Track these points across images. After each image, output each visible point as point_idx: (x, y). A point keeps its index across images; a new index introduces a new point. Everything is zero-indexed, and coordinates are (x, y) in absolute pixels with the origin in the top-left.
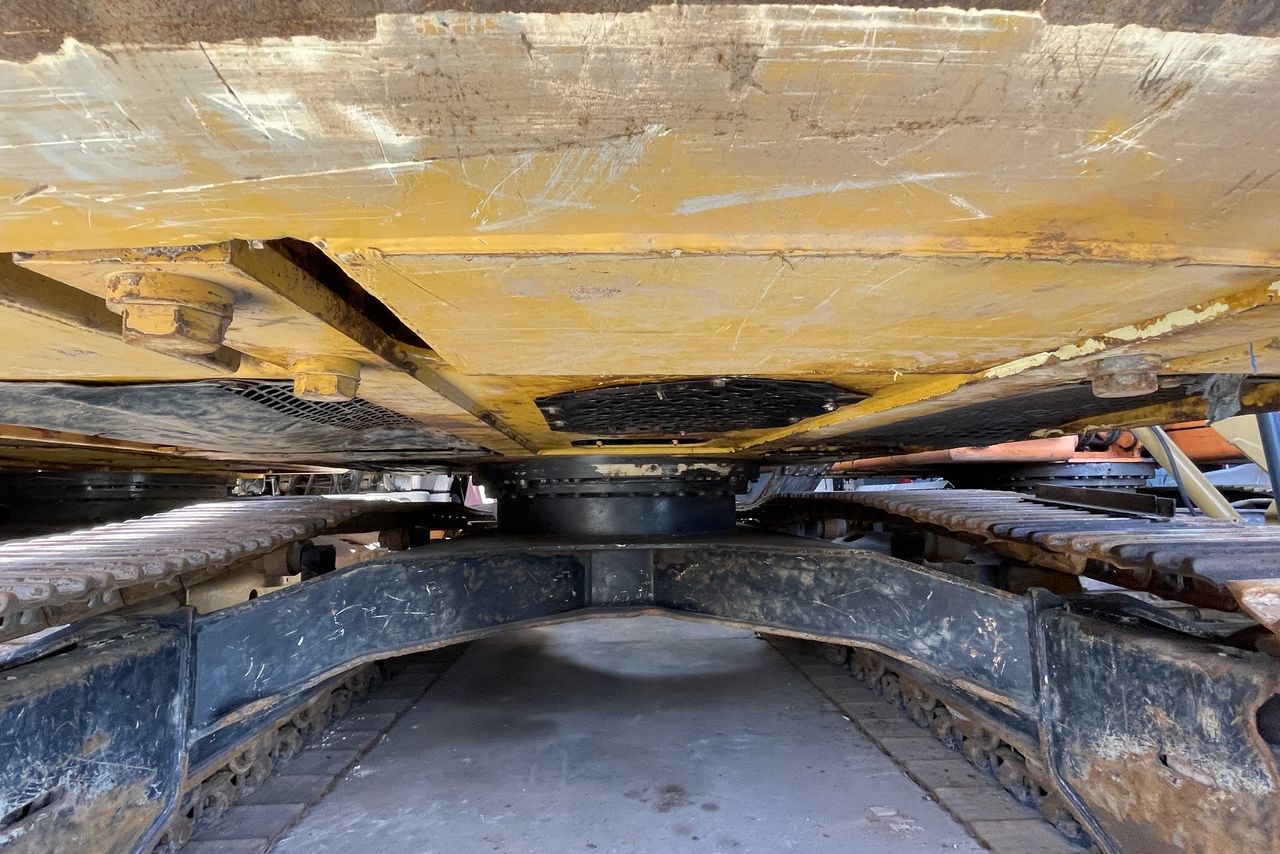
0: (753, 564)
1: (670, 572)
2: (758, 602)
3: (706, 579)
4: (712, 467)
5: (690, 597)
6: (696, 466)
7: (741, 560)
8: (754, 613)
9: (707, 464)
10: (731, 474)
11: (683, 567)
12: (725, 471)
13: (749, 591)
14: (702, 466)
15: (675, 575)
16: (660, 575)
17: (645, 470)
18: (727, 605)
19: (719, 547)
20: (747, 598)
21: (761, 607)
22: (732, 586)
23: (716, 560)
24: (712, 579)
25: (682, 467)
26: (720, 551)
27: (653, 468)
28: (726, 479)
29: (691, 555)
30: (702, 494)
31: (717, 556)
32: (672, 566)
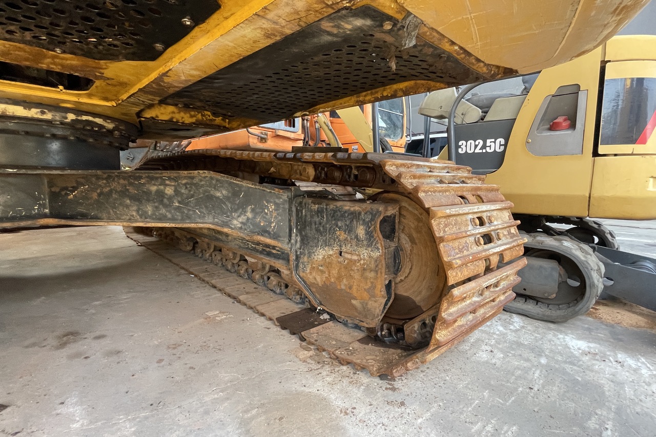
0: (131, 184)
1: (63, 193)
2: (135, 208)
3: (95, 196)
4: (99, 121)
5: (81, 209)
6: (84, 118)
7: (122, 181)
8: (133, 216)
9: (94, 117)
10: (114, 129)
11: (75, 189)
12: (110, 126)
13: (128, 201)
14: (90, 118)
15: (68, 195)
16: (54, 196)
17: (34, 113)
18: (111, 211)
19: (104, 173)
20: (127, 207)
21: (138, 211)
22: (116, 199)
23: (101, 183)
24: (99, 195)
25: (71, 117)
26: (105, 176)
27: (43, 113)
28: (110, 132)
29: (82, 180)
30: (91, 140)
31: (103, 179)
32: (66, 188)
